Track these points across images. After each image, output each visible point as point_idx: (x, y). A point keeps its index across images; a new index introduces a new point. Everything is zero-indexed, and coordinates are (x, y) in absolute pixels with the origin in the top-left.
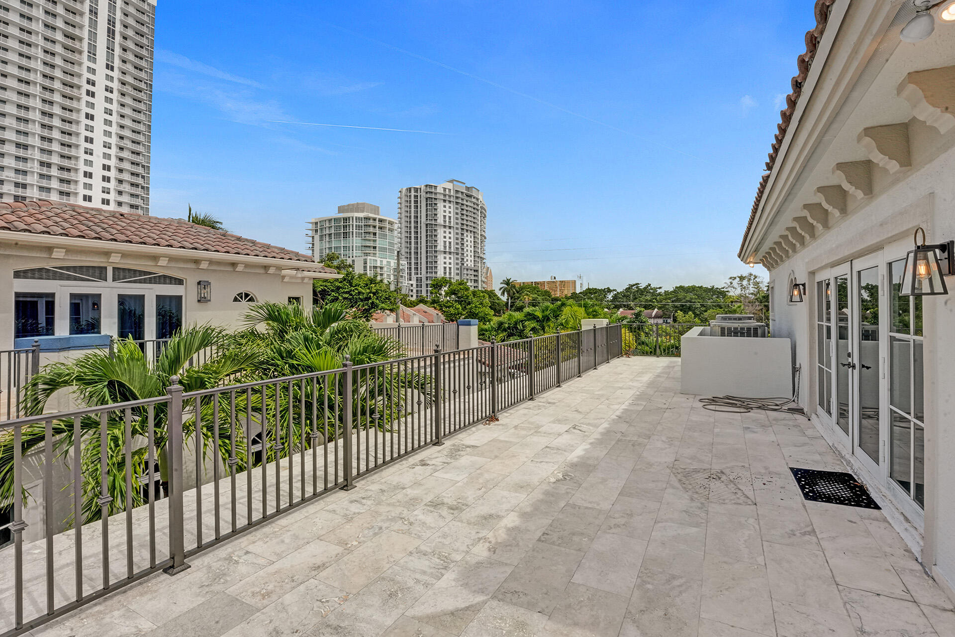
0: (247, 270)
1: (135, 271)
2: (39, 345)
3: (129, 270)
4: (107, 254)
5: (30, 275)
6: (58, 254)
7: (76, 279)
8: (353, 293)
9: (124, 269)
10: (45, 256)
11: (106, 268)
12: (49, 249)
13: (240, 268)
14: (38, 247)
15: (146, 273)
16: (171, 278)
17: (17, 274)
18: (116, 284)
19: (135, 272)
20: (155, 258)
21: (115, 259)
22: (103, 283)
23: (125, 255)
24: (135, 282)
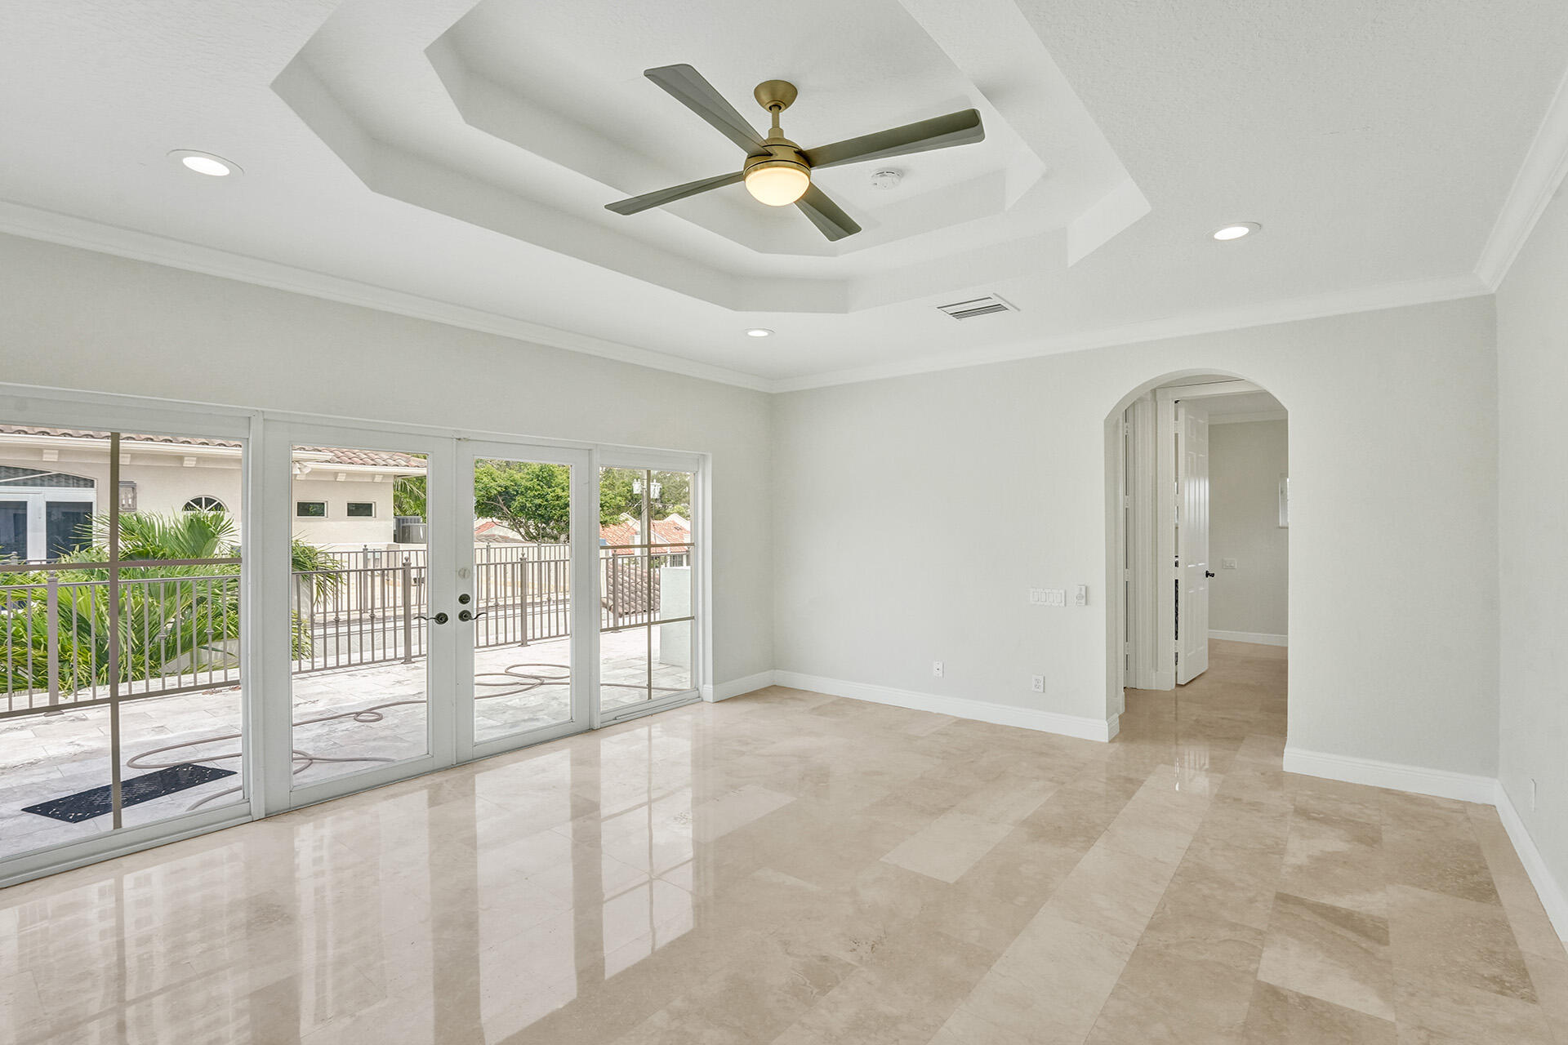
0: (201, 466)
1: (16, 469)
8: (549, 497)
13: (188, 463)
15: (34, 472)
16: (67, 477)
19: (16, 471)
20: (39, 451)
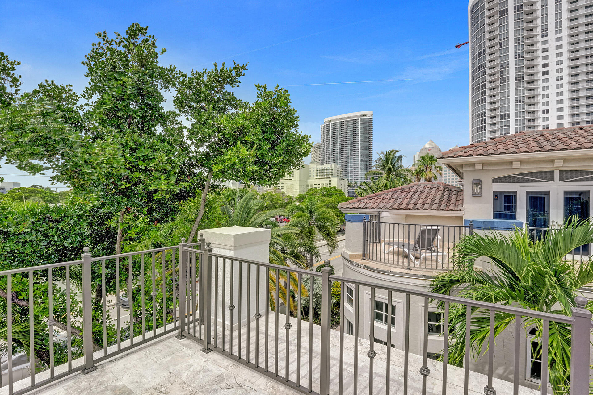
2: (473, 224)
3: (576, 171)
4: (552, 161)
5: (503, 180)
6: (516, 165)
7: (532, 181)
9: (571, 171)
10: (508, 168)
11: (553, 172)
12: (511, 163)
14: (505, 163)
17: (495, 181)
18: (562, 183)
19: (581, 173)
21: (559, 164)
22: (551, 183)
23: (566, 160)
24: (582, 180)
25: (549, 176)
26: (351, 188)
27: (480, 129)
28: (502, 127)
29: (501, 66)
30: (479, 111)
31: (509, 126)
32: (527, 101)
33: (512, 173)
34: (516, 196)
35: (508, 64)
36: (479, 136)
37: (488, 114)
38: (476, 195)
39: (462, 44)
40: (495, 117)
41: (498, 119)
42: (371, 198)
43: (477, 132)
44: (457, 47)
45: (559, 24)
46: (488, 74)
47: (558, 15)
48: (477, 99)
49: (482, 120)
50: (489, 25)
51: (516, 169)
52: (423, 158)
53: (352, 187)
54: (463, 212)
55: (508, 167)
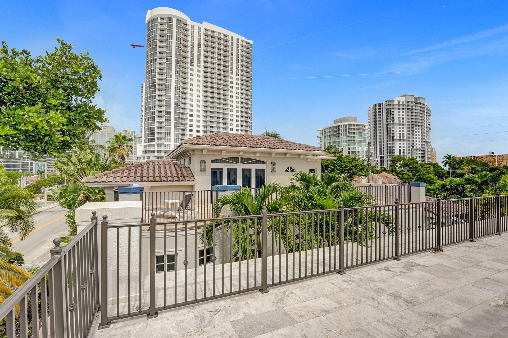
0: (291, 157)
2: (218, 189)
4: (239, 152)
5: (215, 162)
6: (224, 153)
7: (229, 163)
8: (343, 167)
9: (245, 158)
11: (238, 158)
12: (221, 151)
13: (288, 156)
14: (218, 151)
15: (252, 160)
16: (261, 161)
17: (213, 161)
18: (242, 164)
19: (248, 159)
20: (255, 153)
21: (241, 154)
22: (237, 164)
23: (245, 152)
24: (248, 163)
25: (235, 160)
26: (5, 161)
27: (150, 119)
28: (166, 120)
29: (167, 75)
30: (151, 104)
31: (170, 120)
32: (181, 105)
33: (220, 157)
34: (222, 171)
35: (171, 76)
36: (150, 124)
37: (157, 108)
38: (203, 170)
39: (137, 46)
40: (161, 112)
41: (163, 114)
42: (116, 173)
43: (149, 121)
44: (132, 46)
45: (199, 61)
46: (157, 78)
47: (199, 56)
48: (149, 94)
49: (152, 112)
50: (160, 42)
51: (224, 155)
52: (116, 137)
53: (7, 159)
54: (195, 182)
55: (220, 154)
